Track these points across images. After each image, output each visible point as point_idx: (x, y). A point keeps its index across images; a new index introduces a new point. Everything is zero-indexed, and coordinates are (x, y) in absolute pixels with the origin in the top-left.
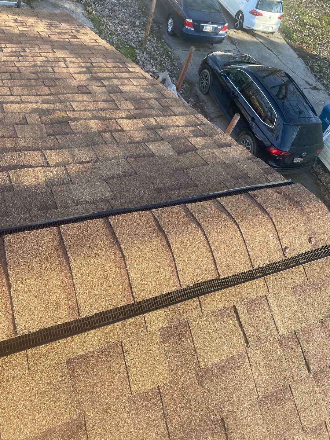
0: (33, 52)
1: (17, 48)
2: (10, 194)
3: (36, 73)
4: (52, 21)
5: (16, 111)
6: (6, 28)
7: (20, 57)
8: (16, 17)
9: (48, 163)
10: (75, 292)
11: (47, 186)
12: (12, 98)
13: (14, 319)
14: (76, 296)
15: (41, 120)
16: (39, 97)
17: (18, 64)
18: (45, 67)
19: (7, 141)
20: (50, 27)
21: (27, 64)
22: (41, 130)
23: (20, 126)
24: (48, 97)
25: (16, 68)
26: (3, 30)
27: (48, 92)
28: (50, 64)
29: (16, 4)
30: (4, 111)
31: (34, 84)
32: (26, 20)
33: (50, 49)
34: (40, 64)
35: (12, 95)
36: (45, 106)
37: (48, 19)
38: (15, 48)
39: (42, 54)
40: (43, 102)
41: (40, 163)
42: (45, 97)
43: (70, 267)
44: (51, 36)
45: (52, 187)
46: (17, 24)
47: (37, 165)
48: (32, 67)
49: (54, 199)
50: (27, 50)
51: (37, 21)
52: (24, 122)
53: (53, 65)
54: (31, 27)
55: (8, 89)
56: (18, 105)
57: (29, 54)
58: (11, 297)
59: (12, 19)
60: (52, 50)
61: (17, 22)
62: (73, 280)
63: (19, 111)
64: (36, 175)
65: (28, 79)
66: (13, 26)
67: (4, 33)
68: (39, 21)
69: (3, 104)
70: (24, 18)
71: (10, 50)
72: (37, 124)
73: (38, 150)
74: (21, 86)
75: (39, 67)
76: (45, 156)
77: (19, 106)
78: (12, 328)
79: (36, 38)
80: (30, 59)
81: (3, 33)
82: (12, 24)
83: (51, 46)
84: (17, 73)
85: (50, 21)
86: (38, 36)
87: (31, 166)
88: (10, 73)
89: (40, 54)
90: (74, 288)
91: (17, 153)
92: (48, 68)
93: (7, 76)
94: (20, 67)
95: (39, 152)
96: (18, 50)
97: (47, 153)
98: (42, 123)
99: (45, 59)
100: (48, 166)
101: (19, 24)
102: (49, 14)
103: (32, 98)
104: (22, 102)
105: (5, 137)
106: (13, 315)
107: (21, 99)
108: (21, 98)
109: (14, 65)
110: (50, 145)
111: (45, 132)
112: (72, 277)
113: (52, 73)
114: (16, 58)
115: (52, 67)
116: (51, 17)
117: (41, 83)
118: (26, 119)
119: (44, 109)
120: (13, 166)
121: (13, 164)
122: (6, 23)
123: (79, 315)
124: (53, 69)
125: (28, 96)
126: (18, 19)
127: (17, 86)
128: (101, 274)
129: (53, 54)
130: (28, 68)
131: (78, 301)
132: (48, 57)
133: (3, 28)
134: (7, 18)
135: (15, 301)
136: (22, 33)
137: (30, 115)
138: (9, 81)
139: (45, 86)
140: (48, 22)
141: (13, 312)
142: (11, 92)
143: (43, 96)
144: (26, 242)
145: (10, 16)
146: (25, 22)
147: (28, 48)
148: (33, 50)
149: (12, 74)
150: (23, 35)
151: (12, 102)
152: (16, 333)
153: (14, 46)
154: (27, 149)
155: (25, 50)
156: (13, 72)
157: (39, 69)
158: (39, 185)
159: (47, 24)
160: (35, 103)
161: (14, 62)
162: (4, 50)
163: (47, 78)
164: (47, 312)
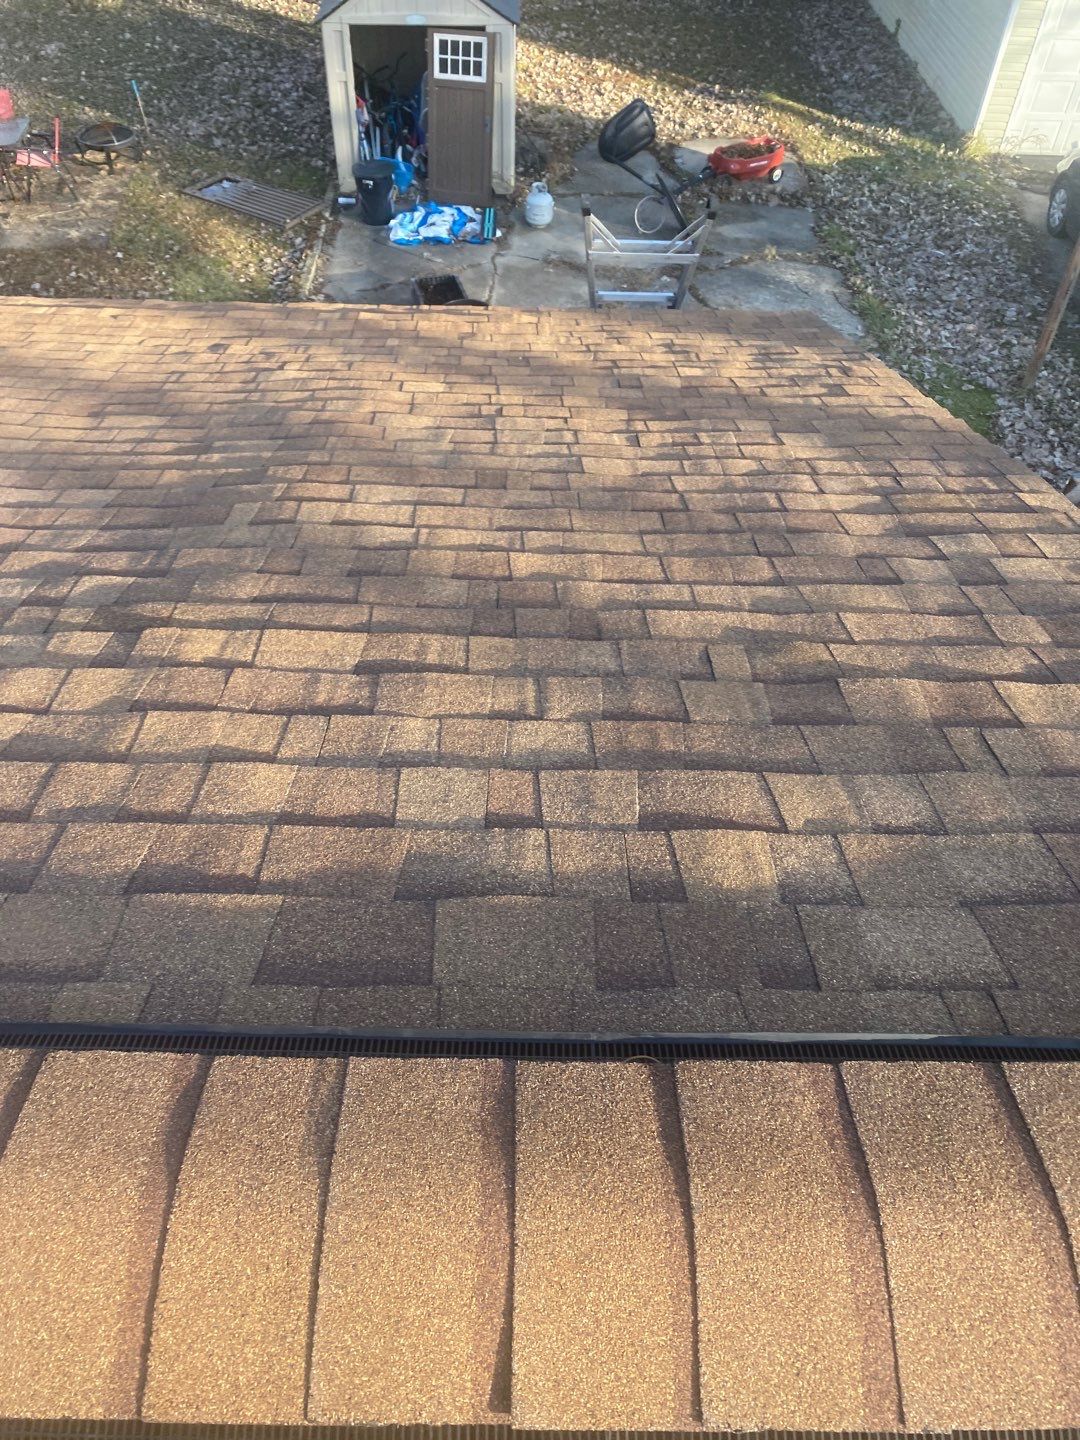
0: (721, 444)
1: (676, 431)
2: (677, 910)
3: (732, 511)
4: (767, 343)
5: (680, 635)
6: (649, 372)
7: (685, 462)
8: (671, 336)
9: (781, 819)
10: (893, 1328)
11: (783, 900)
12: (667, 592)
13: (696, 1363)
14: (894, 1342)
15: (753, 667)
16: (743, 591)
17: (680, 484)
18: (756, 490)
19: (663, 729)
20: (762, 361)
21: (705, 482)
22: (755, 704)
23: (694, 684)
24: (769, 591)
25: (675, 496)
26: (638, 378)
27: (767, 573)
28: (770, 482)
29: (669, 299)
30: (649, 632)
31: (727, 547)
32: (697, 343)
33: (767, 432)
34: (740, 482)
35: (667, 581)
36: (763, 621)
37: (758, 336)
38: (669, 431)
39: (747, 450)
40: (755, 609)
41: (757, 817)
42: (763, 591)
43: (880, 1229)
44: (768, 391)
45: (799, 908)
46: (672, 358)
47: (750, 821)
48: (721, 490)
49: (808, 951)
50: (704, 438)
51: (725, 344)
52: (704, 669)
53: (779, 486)
54: (712, 365)
55: (658, 563)
56: (684, 617)
57: (708, 451)
58: (694, 1288)
59: (660, 342)
60: (775, 436)
61: (674, 352)
62: (887, 1278)
63: (690, 635)
64: (748, 856)
65: (711, 531)
66: (664, 364)
67: (640, 387)
68: (733, 343)
69: (648, 611)
70: (691, 336)
71: (656, 439)
72: (741, 680)
73: (750, 770)
74: (691, 554)
75: (742, 490)
76: (772, 795)
77: (688, 618)
78: (688, 1395)
79: (727, 398)
80: (713, 465)
81: (637, 387)
82: (660, 357)
83: (771, 421)
84: (681, 510)
85: (763, 343)
86: (733, 391)
87: (731, 825)
88: (661, 512)
89: (740, 450)
90: (890, 1310)
91: (691, 773)
92: (767, 494)
93: (653, 521)
94: (686, 491)
95: (754, 776)
96: (679, 437)
97: (778, 781)
98: (756, 678)
99: (753, 466)
100: (783, 829)
101: (680, 357)
102: (758, 320)
103: (722, 594)
104: (694, 606)
105: (654, 718)
106: (696, 1351)
107: (693, 596)
108: (692, 592)
109: (668, 486)
110: (783, 755)
111: (767, 709)
112: (886, 1270)
113: (778, 510)
114: (674, 466)
115: (777, 492)
116: (766, 331)
117: (747, 547)
118: (710, 662)
119: (757, 632)
120: (682, 815)
121: (681, 809)
122: (646, 356)
123: (902, 1419)
124: (780, 500)
125: (711, 587)
126: (676, 341)
127: (681, 554)
128: (982, 1285)
129: (776, 448)
130: (710, 496)
131: (901, 1362)
132: (763, 459)
133: (638, 371)
134: (649, 342)
135: (705, 1301)
136: (687, 384)
137: (721, 649)
138: (658, 537)
139: (759, 554)
140: (756, 347)
141: (696, 1342)
142: (664, 571)
143: (754, 589)
144: (739, 1099)
145: (655, 335)
146: (696, 350)
147: (706, 431)
148: (720, 437)
149: (666, 515)
150: (691, 389)
151: (670, 606)
152: (698, 1416)
153: (668, 425)
154: (718, 764)
155: (696, 437)
156: (671, 510)
157: (740, 500)
158: (758, 891)
159: (756, 351)
160: (732, 609)
161: (669, 475)
162: (643, 440)
163: (761, 529)
164: (798, 1374)
